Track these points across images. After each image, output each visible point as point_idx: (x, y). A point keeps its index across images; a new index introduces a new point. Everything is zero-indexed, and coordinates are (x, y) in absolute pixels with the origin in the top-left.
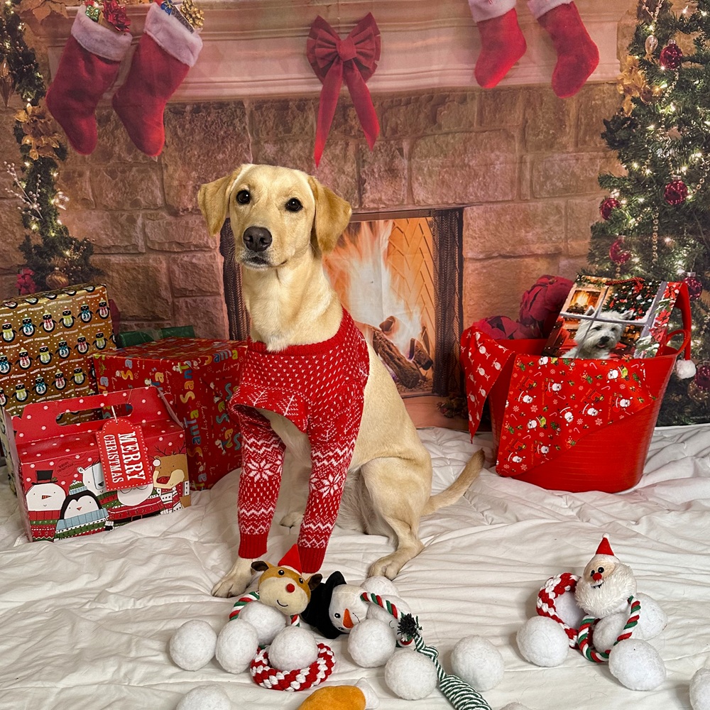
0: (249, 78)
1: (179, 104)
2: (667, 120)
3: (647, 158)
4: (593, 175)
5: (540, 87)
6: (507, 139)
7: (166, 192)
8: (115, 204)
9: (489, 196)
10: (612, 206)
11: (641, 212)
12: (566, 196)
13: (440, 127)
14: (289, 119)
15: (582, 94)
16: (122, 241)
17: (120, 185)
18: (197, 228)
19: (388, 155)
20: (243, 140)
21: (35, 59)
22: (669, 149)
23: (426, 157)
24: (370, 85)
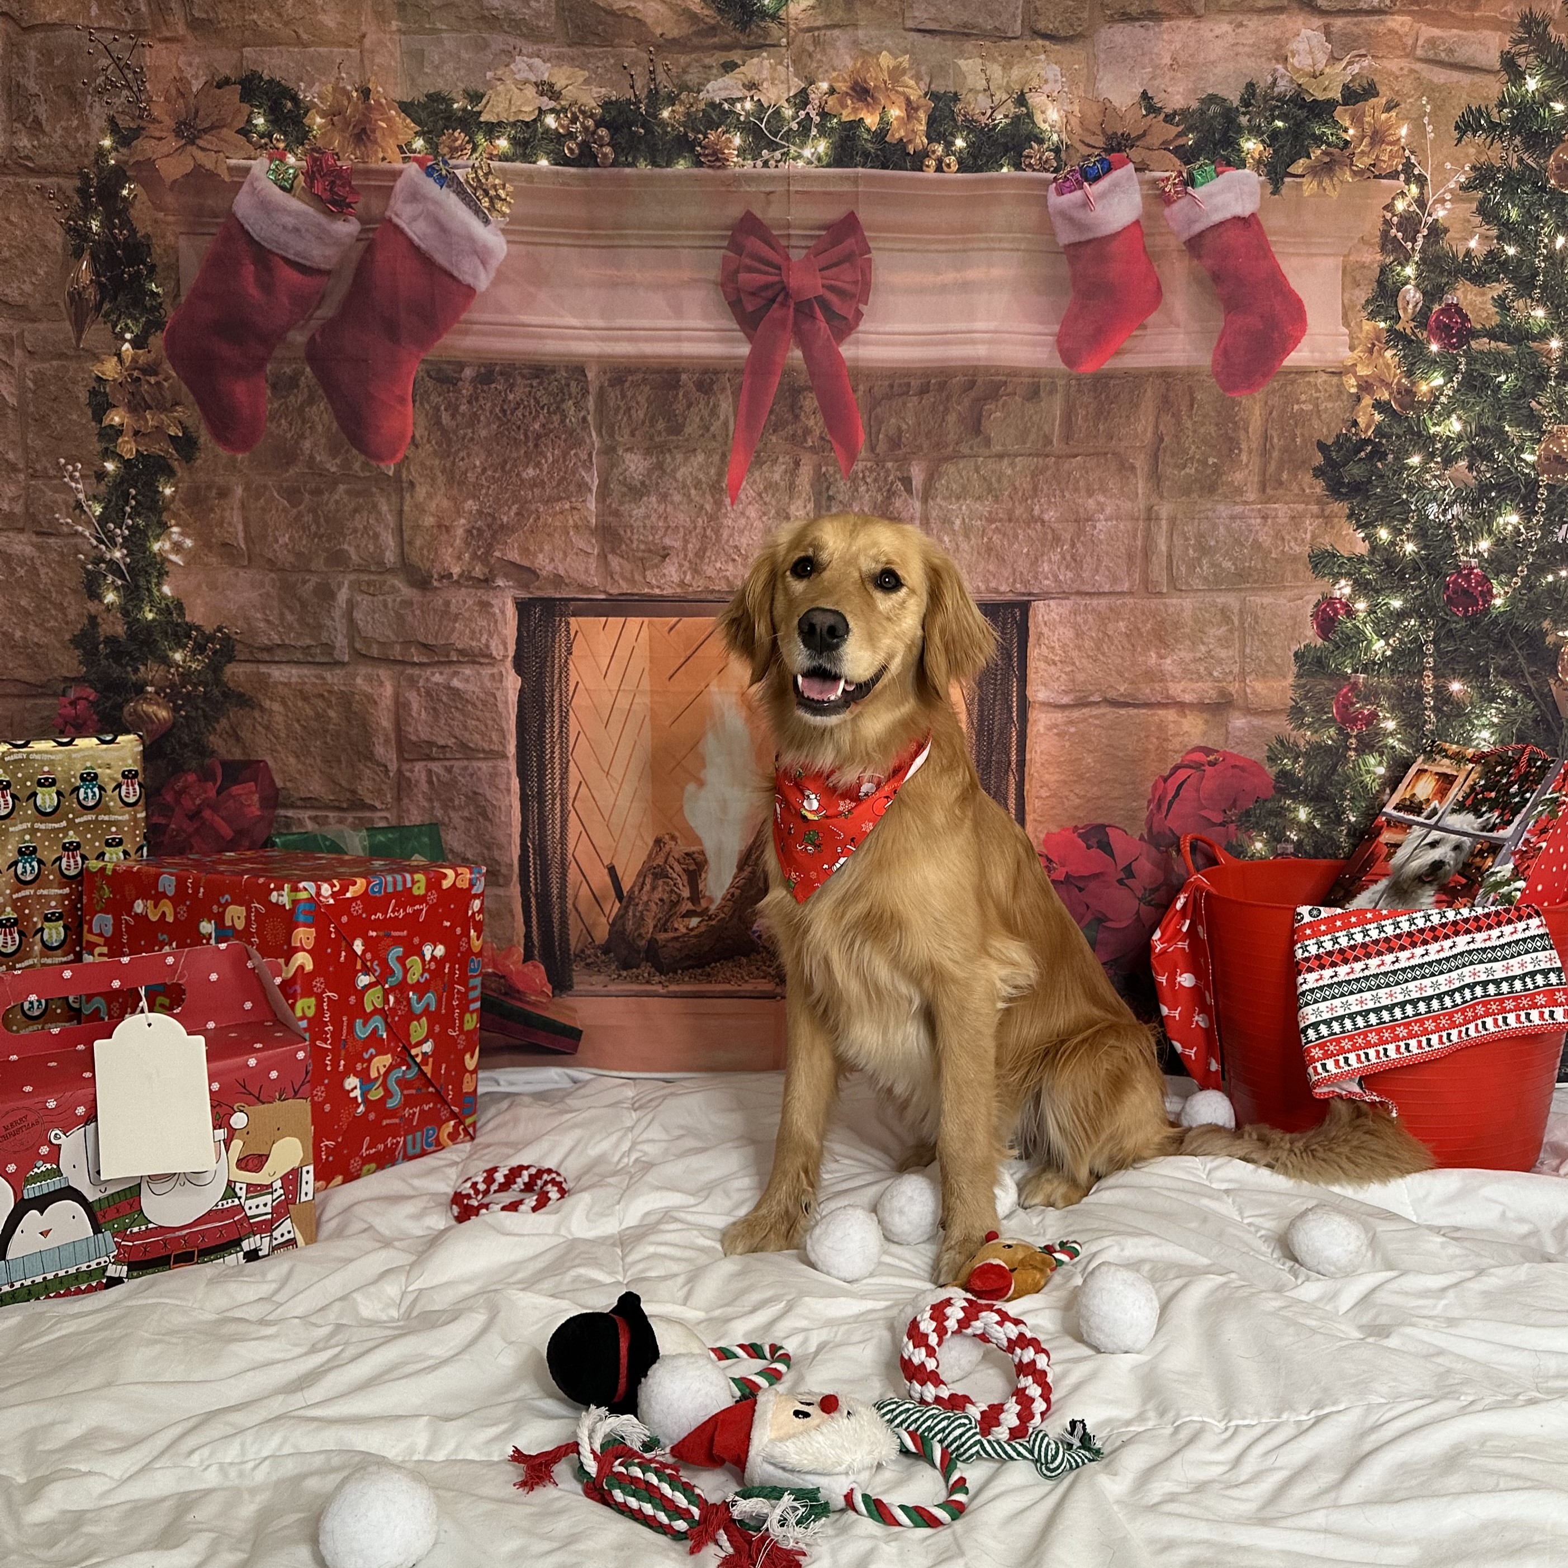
0: (600, 323)
1: (449, 362)
2: (1445, 446)
3: (1406, 521)
4: (1298, 549)
5: (1190, 373)
6: (1120, 470)
7: (406, 537)
8: (291, 558)
9: (1083, 582)
10: (1336, 612)
11: (1396, 627)
12: (1240, 590)
13: (988, 442)
14: (679, 407)
15: (1274, 391)
16: (299, 635)
17: (308, 518)
18: (467, 615)
19: (880, 489)
20: (579, 443)
21: (149, 255)
22: (1451, 505)
23: (958, 498)
24: (847, 351)
